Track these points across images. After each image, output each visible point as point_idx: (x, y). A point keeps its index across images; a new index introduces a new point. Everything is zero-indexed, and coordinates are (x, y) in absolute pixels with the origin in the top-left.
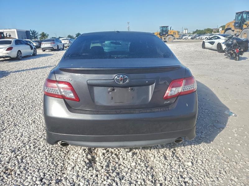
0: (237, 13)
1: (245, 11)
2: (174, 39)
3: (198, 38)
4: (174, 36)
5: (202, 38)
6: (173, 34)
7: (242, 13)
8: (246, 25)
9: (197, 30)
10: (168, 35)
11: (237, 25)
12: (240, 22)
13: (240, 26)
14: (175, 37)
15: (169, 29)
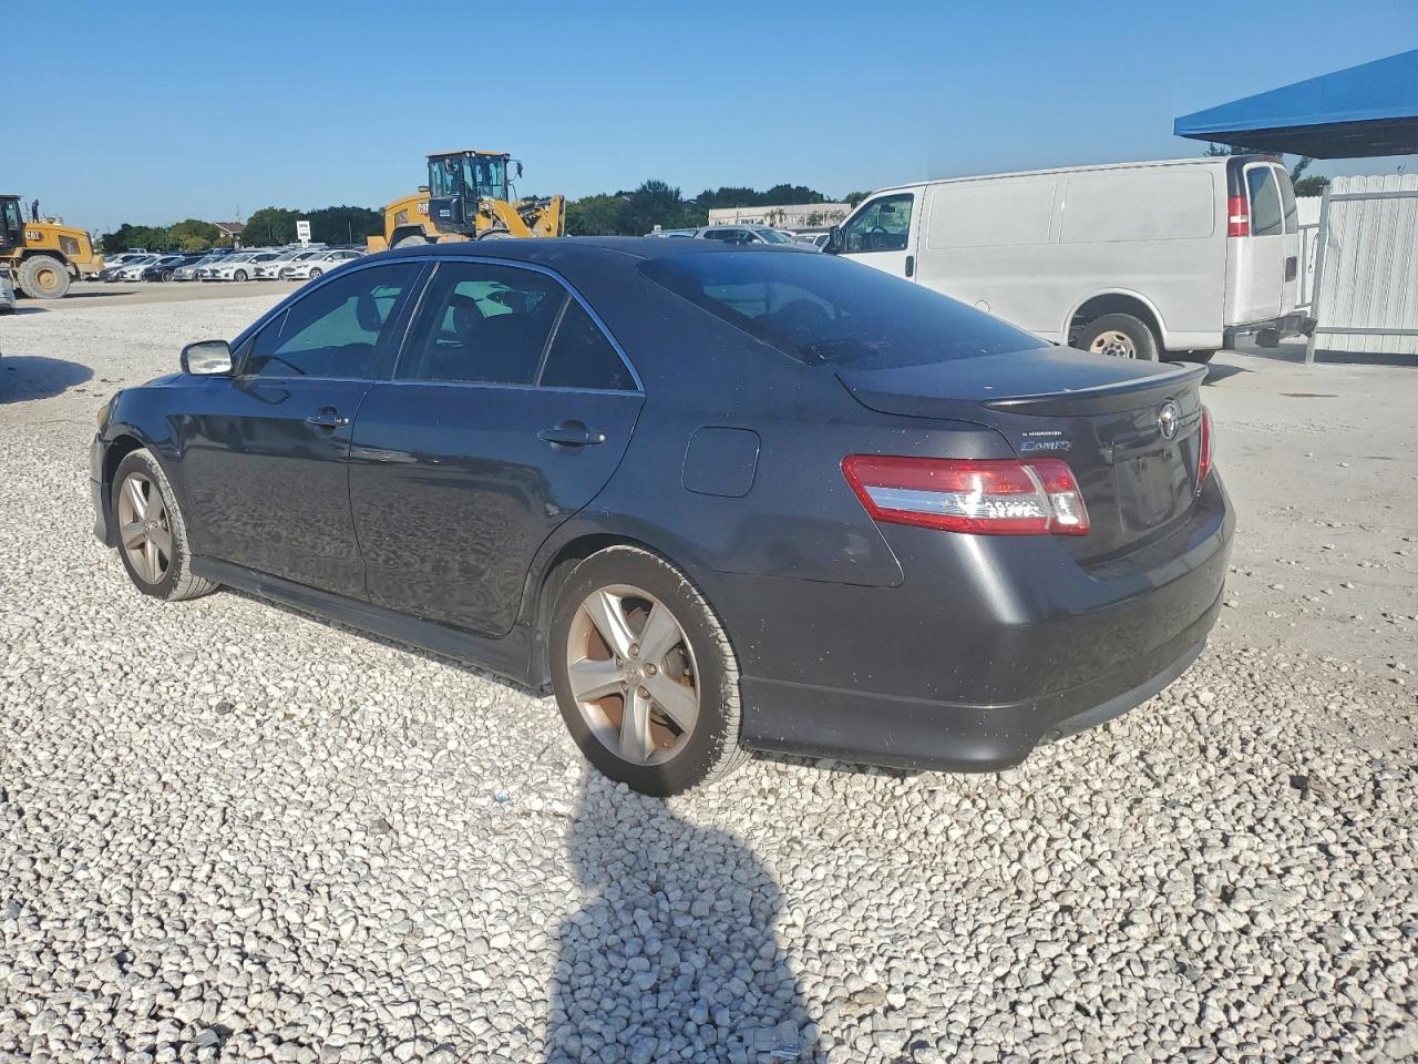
0: (434, 159)
1: (470, 152)
2: (75, 277)
3: (189, 271)
4: (70, 256)
5: (214, 272)
6: (58, 247)
7: (458, 157)
8: (486, 214)
9: (126, 227)
10: (27, 254)
11: (444, 213)
12: (459, 202)
13: (460, 221)
14: (74, 265)
15: (26, 216)
